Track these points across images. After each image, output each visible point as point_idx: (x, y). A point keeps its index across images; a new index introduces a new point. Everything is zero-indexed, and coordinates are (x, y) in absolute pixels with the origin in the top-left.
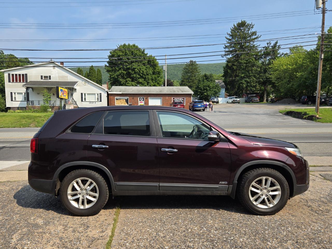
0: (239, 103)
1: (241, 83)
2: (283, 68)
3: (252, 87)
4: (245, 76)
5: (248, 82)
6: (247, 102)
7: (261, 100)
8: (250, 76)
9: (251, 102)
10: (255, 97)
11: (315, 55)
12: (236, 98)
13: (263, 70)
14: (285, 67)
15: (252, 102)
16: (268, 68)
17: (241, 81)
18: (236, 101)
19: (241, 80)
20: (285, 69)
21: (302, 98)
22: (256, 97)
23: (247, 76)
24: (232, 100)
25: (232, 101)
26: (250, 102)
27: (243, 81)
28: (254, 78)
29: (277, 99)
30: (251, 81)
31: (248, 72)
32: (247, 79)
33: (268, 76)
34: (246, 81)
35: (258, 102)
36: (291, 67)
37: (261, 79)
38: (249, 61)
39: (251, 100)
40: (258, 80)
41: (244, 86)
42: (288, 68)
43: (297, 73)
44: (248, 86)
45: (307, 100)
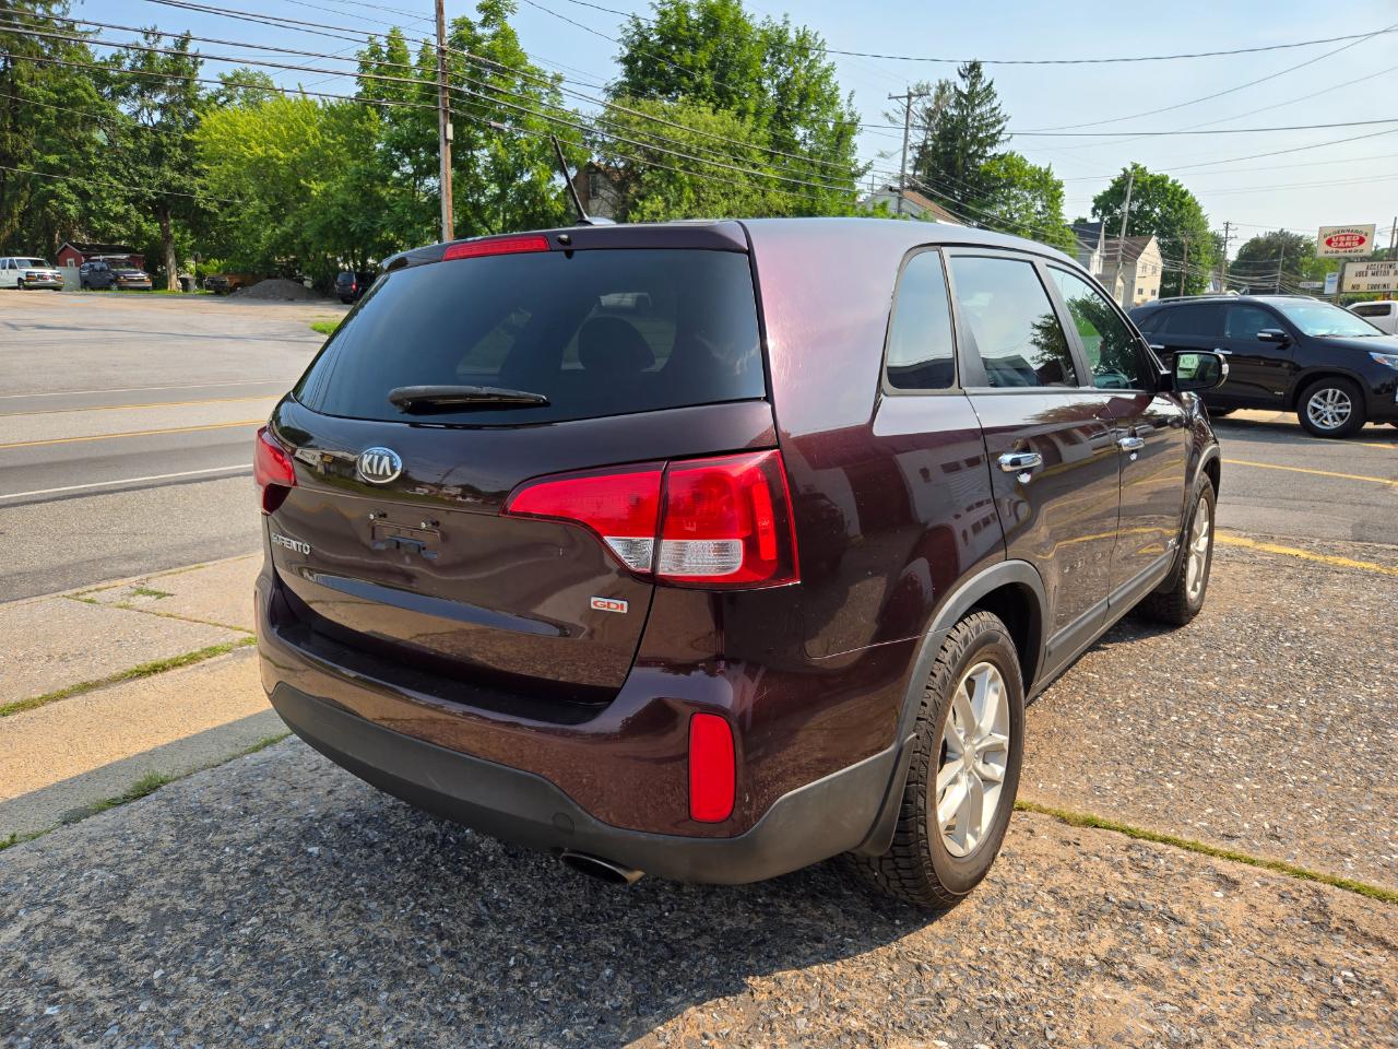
0: (56, 289)
1: (53, 195)
2: (253, 155)
3: (109, 218)
4: (67, 166)
5: (84, 195)
6: (88, 284)
7: (160, 283)
8: (92, 168)
9: (114, 287)
10: (129, 265)
11: (361, 122)
12: (36, 264)
13: (148, 147)
14: (259, 151)
15: (121, 288)
16: (170, 144)
17: (51, 187)
18: (40, 282)
19: (48, 180)
20: (260, 160)
22: (135, 267)
23: (75, 165)
24: (21, 273)
25: (20, 280)
26: (108, 289)
27: (61, 188)
28: (111, 179)
29: (238, 280)
30: (99, 191)
31: (79, 148)
32: (80, 181)
33: (173, 179)
34: (73, 188)
35: (146, 289)
36: (281, 155)
37: (145, 189)
38: (71, 94)
39: (112, 277)
40: (130, 191)
41: (69, 210)
42: (271, 158)
43: (310, 183)
44: (90, 212)
45: (357, 288)
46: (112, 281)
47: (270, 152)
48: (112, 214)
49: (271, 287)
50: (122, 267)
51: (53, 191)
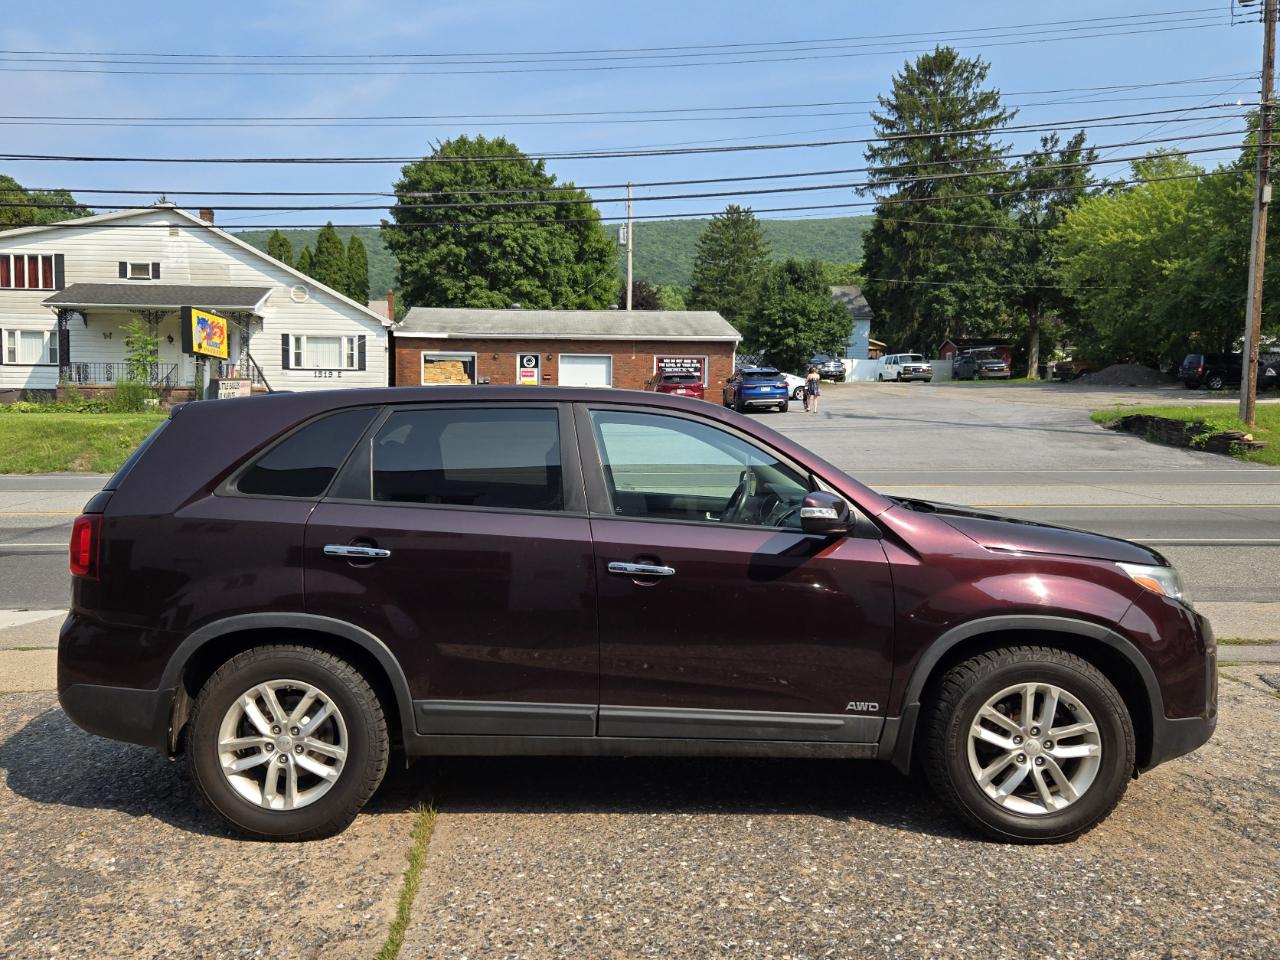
0: (927, 380)
1: (938, 299)
2: (1107, 241)
3: (979, 315)
4: (953, 273)
5: (963, 297)
6: (959, 376)
7: (1019, 371)
8: (972, 272)
9: (976, 377)
10: (994, 356)
11: (1234, 189)
12: (915, 359)
13: (1025, 247)
14: (1115, 238)
15: (982, 378)
16: (1047, 240)
17: (937, 293)
18: (914, 374)
19: (936, 287)
20: (1115, 245)
21: (1186, 362)
22: (998, 358)
23: (959, 270)
24: (899, 368)
25: (899, 373)
26: (970, 379)
27: (944, 292)
28: (986, 280)
29: (1085, 367)
30: (974, 291)
31: (965, 256)
32: (962, 285)
33: (1045, 272)
34: (954, 291)
35: (1004, 378)
36: (1139, 238)
37: (1017, 286)
38: (966, 210)
39: (976, 367)
40: (1004, 288)
41: (947, 310)
42: (1127, 242)
43: (1163, 262)
44: (963, 310)
45: (1204, 370)
46: (975, 372)
47: (1127, 236)
48: (982, 311)
49: (1116, 372)
50: (987, 358)
51: (937, 296)
